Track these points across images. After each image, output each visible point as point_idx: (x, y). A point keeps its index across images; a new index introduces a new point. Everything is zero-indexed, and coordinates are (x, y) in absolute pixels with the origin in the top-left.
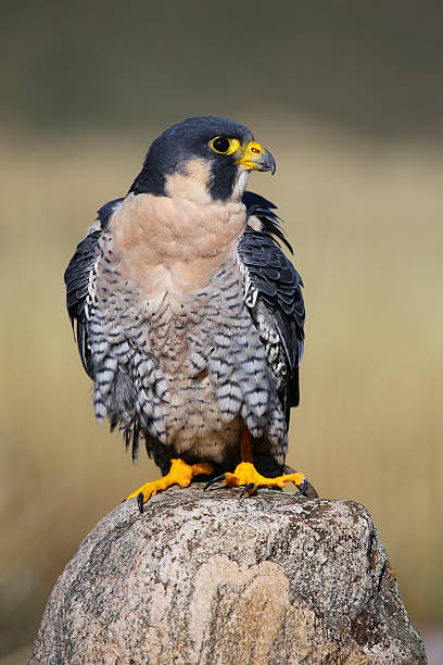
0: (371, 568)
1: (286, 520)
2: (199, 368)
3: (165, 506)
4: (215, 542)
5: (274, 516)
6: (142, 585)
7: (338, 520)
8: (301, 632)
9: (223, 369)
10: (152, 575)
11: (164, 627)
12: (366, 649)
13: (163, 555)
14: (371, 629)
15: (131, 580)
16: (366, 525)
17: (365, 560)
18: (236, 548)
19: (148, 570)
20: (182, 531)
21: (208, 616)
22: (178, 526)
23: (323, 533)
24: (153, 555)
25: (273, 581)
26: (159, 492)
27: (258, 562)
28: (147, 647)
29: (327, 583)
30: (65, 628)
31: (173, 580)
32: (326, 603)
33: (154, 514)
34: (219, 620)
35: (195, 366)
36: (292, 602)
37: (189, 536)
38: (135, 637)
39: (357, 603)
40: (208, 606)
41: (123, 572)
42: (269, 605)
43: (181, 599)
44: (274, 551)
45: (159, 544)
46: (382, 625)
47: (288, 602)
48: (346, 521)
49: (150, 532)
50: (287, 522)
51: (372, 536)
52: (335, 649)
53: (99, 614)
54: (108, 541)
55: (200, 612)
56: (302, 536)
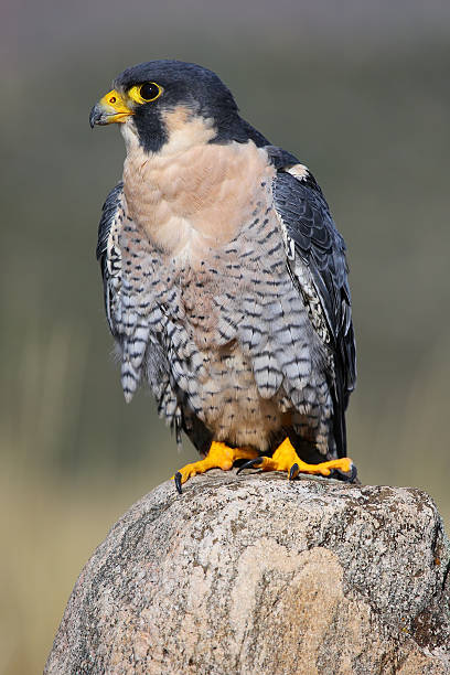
0: (434, 563)
1: (342, 505)
2: (228, 338)
3: (207, 486)
4: (263, 523)
5: (328, 500)
6: (179, 568)
7: (400, 506)
8: (355, 627)
9: (255, 338)
10: (191, 558)
11: (202, 613)
12: (426, 651)
13: (203, 537)
14: (433, 629)
15: (167, 564)
16: (431, 514)
17: (428, 552)
18: (285, 532)
19: (186, 553)
20: (225, 511)
21: (251, 604)
22: (221, 506)
23: (383, 521)
24: (192, 536)
25: (325, 567)
26: (198, 473)
27: (310, 548)
28: (183, 635)
29: (385, 576)
30: (91, 617)
31: (214, 563)
32: (384, 598)
33: (195, 494)
34: (264, 609)
35: (223, 335)
36: (346, 594)
37: (233, 515)
38: (170, 624)
39: (418, 600)
40: (252, 593)
41: (158, 554)
42: (319, 595)
43: (222, 584)
44: (329, 537)
45: (199, 524)
46: (446, 626)
47: (341, 593)
48: (409, 508)
49: (189, 513)
51: (438, 528)
52: (392, 648)
53: (130, 600)
54: (142, 524)
55: (243, 597)
56: (359, 522)
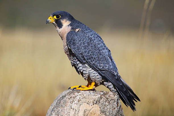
0: (117, 106)
1: (99, 96)
3: (73, 92)
4: (84, 100)
5: (97, 95)
6: (68, 109)
7: (110, 96)
10: (70, 107)
13: (72, 103)
15: (65, 108)
16: (117, 97)
17: (116, 104)
18: (89, 101)
22: (76, 97)
23: (107, 99)
24: (70, 103)
25: (96, 108)
27: (93, 104)
29: (108, 109)
31: (75, 108)
32: (108, 114)
33: (70, 94)
37: (78, 99)
39: (114, 114)
40: (82, 114)
41: (64, 106)
42: (95, 114)
43: (77, 112)
44: (97, 102)
45: (72, 100)
47: (100, 113)
48: (112, 96)
49: (70, 98)
50: (100, 96)
51: (118, 99)
54: (60, 100)
56: (103, 99)
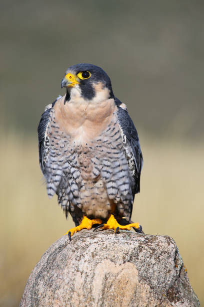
0: (175, 267)
1: (137, 244)
2: (96, 175)
3: (81, 237)
4: (104, 253)
5: (131, 242)
6: (71, 273)
7: (161, 244)
8: (144, 295)
9: (108, 175)
10: (76, 268)
11: (81, 292)
12: (173, 304)
13: (80, 259)
14: (176, 294)
15: (66, 271)
16: (173, 247)
17: (173, 263)
18: (114, 256)
19: (73, 266)
20: (89, 248)
21: (101, 287)
22: (87, 246)
23: (154, 250)
24: (76, 259)
25: (131, 271)
26: (78, 231)
27: (124, 263)
28: (73, 301)
29: (155, 273)
30: (35, 293)
31: (85, 270)
32: (155, 282)
33: (76, 241)
34: (106, 289)
36: (140, 281)
37: (92, 250)
38: (68, 296)
39: (169, 282)
40: (101, 283)
41: (62, 266)
42: (129, 283)
43: (89, 279)
44: (131, 258)
45: (79, 254)
46: (181, 293)
47: (138, 281)
48: (164, 245)
49: (74, 249)
51: (176, 252)
52: (159, 303)
53: (51, 286)
54: (55, 253)
55: (98, 285)
56: (144, 251)
